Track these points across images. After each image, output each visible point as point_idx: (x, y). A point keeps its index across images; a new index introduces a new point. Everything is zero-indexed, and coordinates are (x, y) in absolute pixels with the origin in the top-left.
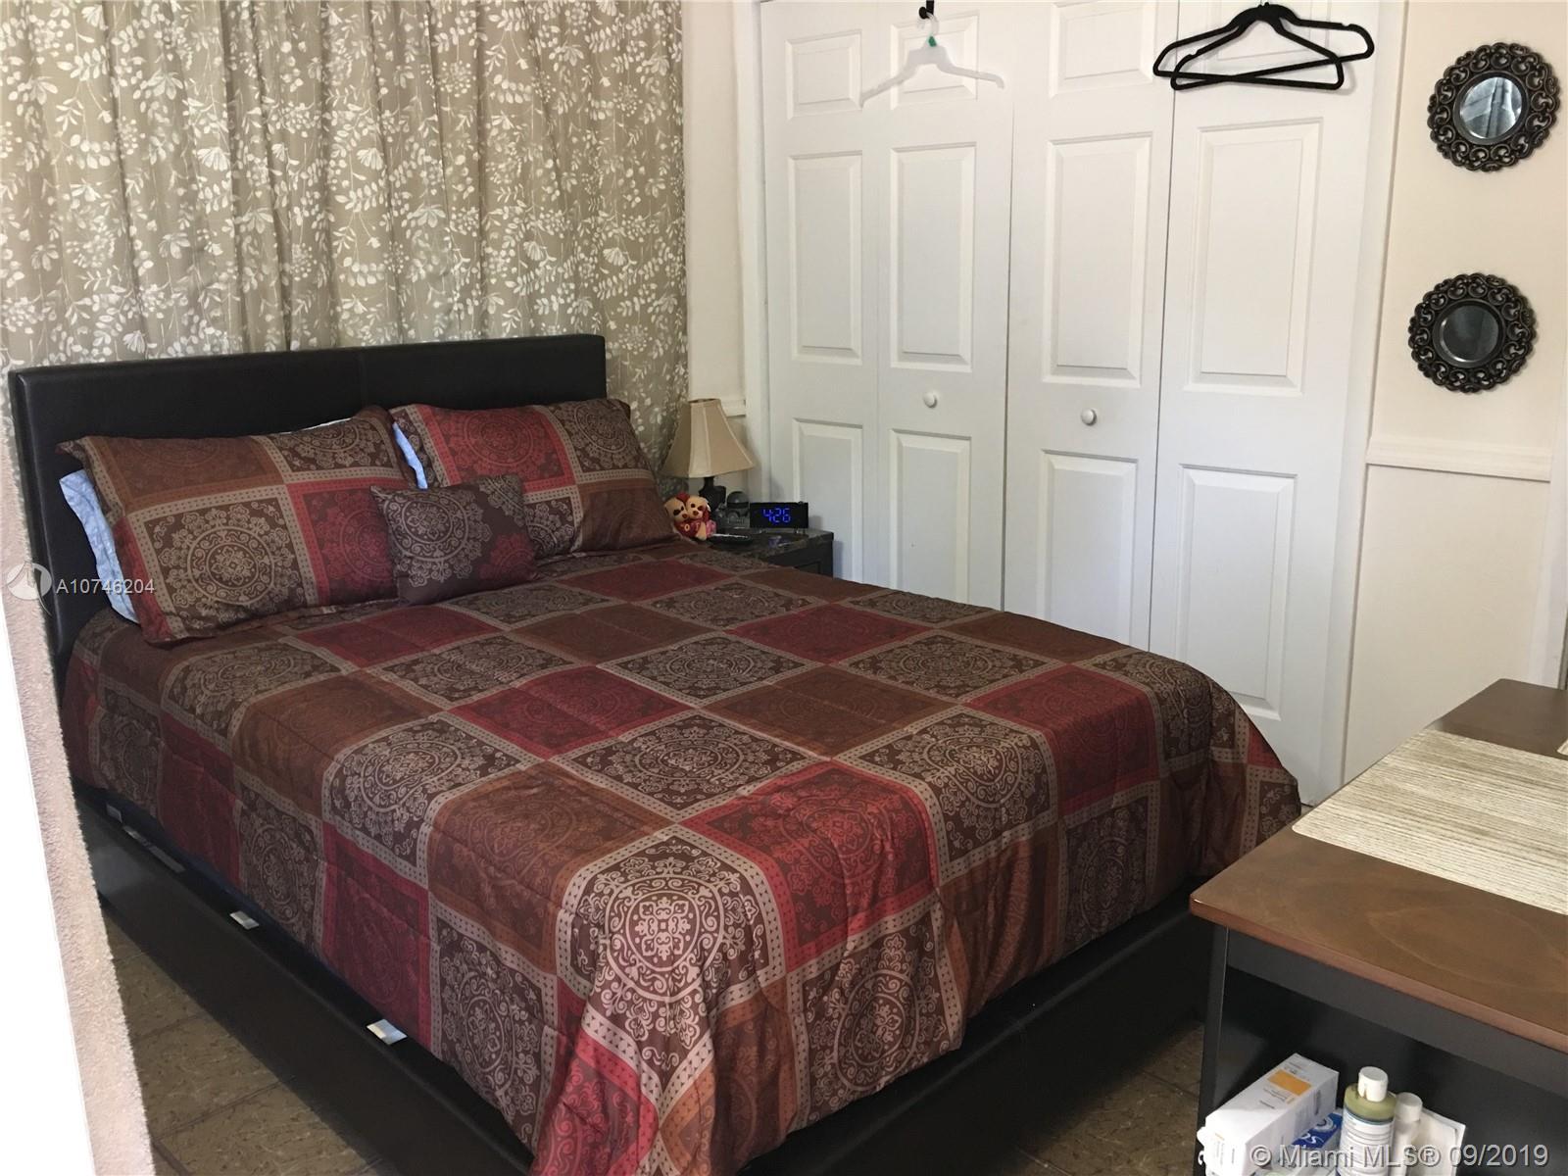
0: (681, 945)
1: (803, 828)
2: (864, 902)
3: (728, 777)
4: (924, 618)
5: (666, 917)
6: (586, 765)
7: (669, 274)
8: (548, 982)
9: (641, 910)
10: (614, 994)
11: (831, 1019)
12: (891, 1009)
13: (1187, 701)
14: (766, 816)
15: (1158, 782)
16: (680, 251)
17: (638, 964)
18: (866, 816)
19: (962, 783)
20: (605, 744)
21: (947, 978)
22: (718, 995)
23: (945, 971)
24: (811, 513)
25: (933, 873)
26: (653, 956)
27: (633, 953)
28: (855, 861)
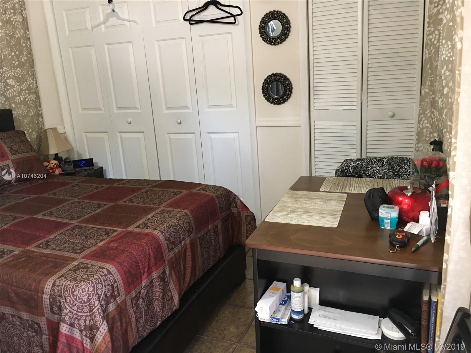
0: (91, 295)
1: (123, 252)
2: (146, 270)
3: (93, 241)
4: (142, 185)
5: (84, 287)
6: (40, 247)
7: (32, 87)
8: (42, 320)
9: (75, 287)
10: (70, 317)
11: (141, 308)
12: (158, 301)
13: (224, 196)
14: (110, 250)
15: (220, 220)
16: (35, 79)
17: (77, 305)
18: (142, 244)
19: (169, 229)
20: (46, 239)
21: (173, 288)
22: (106, 308)
23: (172, 286)
24: (94, 161)
25: (164, 257)
26: (81, 301)
27: (74, 302)
28: (141, 258)
